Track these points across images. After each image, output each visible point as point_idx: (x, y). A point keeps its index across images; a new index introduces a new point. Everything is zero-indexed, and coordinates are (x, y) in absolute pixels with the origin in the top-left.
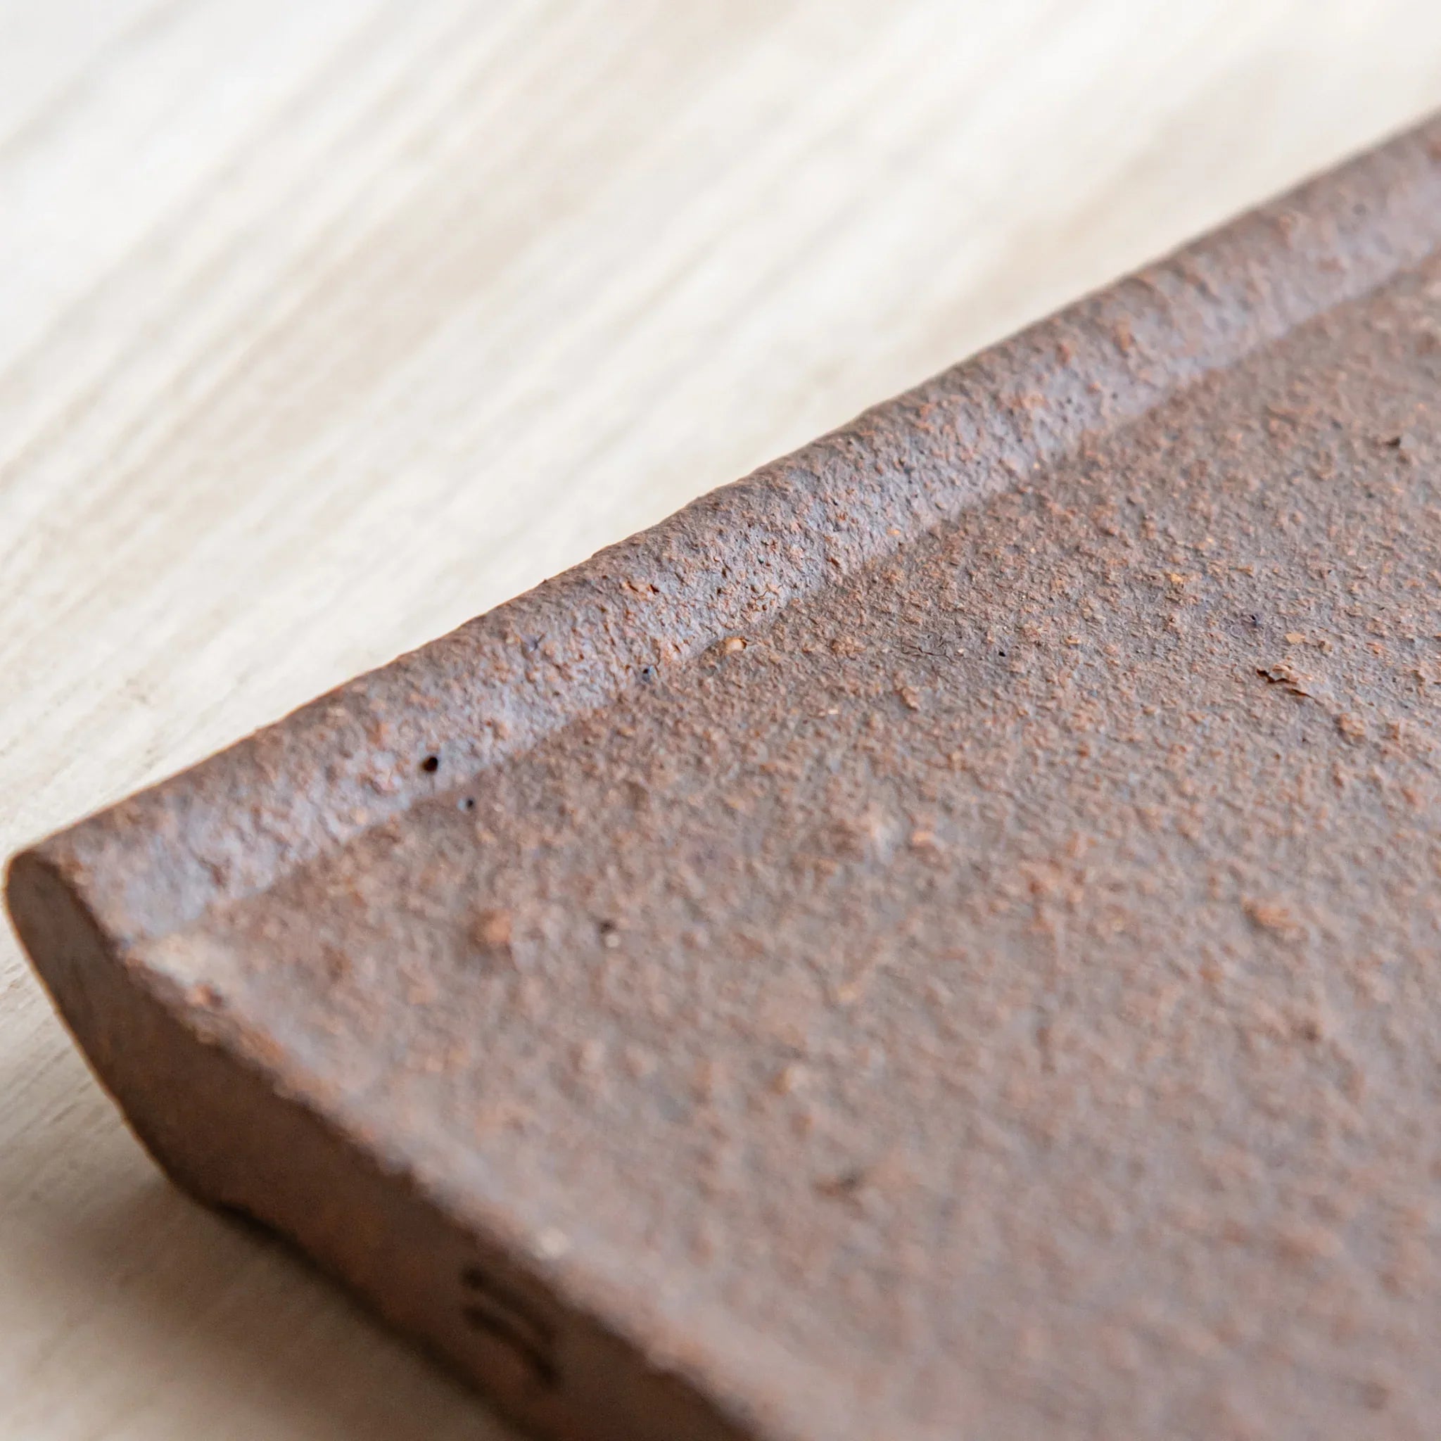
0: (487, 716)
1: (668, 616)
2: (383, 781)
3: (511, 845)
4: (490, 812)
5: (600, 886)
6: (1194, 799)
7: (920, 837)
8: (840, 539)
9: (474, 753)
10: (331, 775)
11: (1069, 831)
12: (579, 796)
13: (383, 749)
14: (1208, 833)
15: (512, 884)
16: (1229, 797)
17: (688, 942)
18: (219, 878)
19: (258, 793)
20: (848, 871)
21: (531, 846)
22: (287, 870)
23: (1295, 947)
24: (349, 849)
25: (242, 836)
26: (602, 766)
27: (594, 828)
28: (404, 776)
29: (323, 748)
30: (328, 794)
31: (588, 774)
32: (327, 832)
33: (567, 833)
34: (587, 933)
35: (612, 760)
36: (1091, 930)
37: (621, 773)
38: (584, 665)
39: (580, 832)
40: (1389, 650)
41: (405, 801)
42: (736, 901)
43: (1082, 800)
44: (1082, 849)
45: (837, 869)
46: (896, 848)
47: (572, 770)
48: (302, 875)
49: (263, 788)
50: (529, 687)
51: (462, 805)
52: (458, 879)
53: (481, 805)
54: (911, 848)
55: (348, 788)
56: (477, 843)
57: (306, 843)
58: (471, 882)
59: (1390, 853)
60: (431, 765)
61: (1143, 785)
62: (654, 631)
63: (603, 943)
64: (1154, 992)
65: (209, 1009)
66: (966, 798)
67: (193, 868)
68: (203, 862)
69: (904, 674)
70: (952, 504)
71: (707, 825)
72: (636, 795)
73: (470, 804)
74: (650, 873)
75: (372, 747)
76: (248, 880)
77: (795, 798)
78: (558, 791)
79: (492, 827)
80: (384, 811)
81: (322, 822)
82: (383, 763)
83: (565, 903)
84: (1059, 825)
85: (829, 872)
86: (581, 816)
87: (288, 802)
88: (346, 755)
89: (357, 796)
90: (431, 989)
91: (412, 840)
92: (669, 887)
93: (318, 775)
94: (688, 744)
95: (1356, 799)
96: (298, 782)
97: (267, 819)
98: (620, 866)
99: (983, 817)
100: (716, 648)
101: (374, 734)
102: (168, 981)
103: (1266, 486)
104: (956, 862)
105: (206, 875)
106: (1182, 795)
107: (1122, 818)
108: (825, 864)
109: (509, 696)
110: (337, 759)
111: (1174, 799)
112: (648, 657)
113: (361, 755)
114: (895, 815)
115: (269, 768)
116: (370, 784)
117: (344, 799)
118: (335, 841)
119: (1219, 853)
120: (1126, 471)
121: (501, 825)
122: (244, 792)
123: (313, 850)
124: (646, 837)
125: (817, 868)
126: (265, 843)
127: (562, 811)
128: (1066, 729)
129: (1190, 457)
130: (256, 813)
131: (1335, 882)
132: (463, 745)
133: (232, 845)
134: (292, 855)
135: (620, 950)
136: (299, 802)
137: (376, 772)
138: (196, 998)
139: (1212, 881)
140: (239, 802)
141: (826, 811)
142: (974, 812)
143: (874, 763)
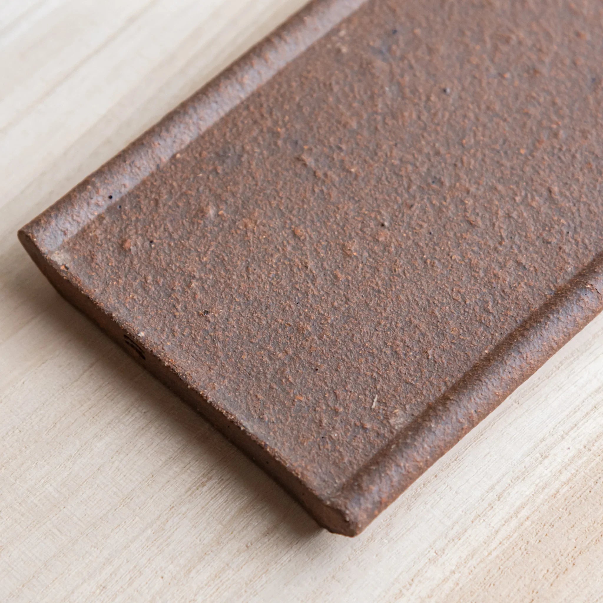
0: (122, 183)
1: (162, 150)
2: (100, 203)
3: (129, 219)
4: (124, 209)
5: (149, 230)
6: (281, 198)
7: (220, 213)
8: (201, 123)
9: (120, 192)
10: (88, 204)
11: (254, 209)
12: (144, 203)
13: (100, 195)
14: (285, 208)
15: (130, 230)
16: (289, 197)
17: (169, 245)
18: (65, 234)
19: (73, 211)
20: (204, 222)
21: (134, 219)
22: (80, 229)
23: (303, 242)
24: (94, 222)
25: (70, 223)
26: (149, 194)
27: (148, 213)
28: (105, 201)
29: (86, 198)
30: (88, 208)
31: (146, 197)
32: (88, 218)
33: (142, 214)
34: (147, 243)
35: (151, 192)
36: (258, 238)
37: (153, 196)
38: (144, 166)
39: (145, 214)
40: (326, 150)
41: (105, 207)
42: (180, 232)
43: (257, 200)
44: (256, 214)
45: (202, 222)
46: (215, 215)
47: (143, 197)
48: (84, 231)
49: (74, 210)
50: (131, 174)
51: (118, 207)
52: (118, 229)
53: (122, 207)
54: (219, 215)
55: (92, 207)
56: (122, 219)
57: (84, 221)
58: (121, 231)
59: (325, 212)
60: (111, 197)
61: (271, 194)
62: (160, 155)
63: (151, 246)
64: (272, 256)
65: (66, 270)
66: (231, 200)
67: (59, 232)
68: (61, 231)
69: (217, 162)
70: (227, 109)
71: (173, 211)
72: (157, 202)
73: (120, 207)
74: (161, 225)
75: (97, 195)
76: (72, 233)
77: (192, 201)
78: (139, 202)
79: (125, 213)
80: (101, 210)
81: (88, 216)
82: (100, 199)
83: (142, 235)
84: (251, 207)
85: (200, 224)
86: (145, 210)
87: (79, 213)
88: (92, 199)
89: (95, 208)
90: (113, 263)
91: (107, 218)
92: (165, 230)
93: (85, 204)
94: (168, 187)
95: (318, 196)
96: (81, 207)
97: (75, 217)
98: (154, 224)
99: (235, 205)
100: (174, 156)
101: (97, 192)
102: (56, 263)
103: (301, 99)
104: (228, 219)
105: (63, 233)
106: (279, 197)
107: (266, 204)
108: (199, 221)
109: (127, 177)
110: (89, 199)
111: (277, 198)
112: (158, 162)
113: (95, 198)
114: (215, 206)
115: (74, 204)
116: (98, 205)
117: (92, 209)
118: (90, 220)
119: (287, 214)
120: (267, 96)
121: (127, 212)
122: (69, 211)
123: (86, 223)
124: (159, 215)
125: (197, 222)
126: (75, 223)
127: (140, 208)
128: (253, 178)
129: (282, 91)
130: (72, 216)
131: (312, 221)
132: (118, 191)
133: (68, 226)
134: (81, 225)
135: (155, 248)
136: (81, 212)
137: (98, 201)
138: (62, 268)
139: (286, 222)
140: (68, 214)
141: (199, 205)
142: (232, 204)
143: (210, 190)
